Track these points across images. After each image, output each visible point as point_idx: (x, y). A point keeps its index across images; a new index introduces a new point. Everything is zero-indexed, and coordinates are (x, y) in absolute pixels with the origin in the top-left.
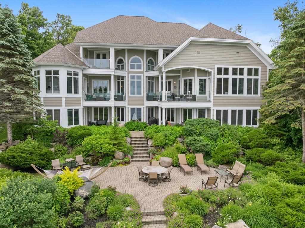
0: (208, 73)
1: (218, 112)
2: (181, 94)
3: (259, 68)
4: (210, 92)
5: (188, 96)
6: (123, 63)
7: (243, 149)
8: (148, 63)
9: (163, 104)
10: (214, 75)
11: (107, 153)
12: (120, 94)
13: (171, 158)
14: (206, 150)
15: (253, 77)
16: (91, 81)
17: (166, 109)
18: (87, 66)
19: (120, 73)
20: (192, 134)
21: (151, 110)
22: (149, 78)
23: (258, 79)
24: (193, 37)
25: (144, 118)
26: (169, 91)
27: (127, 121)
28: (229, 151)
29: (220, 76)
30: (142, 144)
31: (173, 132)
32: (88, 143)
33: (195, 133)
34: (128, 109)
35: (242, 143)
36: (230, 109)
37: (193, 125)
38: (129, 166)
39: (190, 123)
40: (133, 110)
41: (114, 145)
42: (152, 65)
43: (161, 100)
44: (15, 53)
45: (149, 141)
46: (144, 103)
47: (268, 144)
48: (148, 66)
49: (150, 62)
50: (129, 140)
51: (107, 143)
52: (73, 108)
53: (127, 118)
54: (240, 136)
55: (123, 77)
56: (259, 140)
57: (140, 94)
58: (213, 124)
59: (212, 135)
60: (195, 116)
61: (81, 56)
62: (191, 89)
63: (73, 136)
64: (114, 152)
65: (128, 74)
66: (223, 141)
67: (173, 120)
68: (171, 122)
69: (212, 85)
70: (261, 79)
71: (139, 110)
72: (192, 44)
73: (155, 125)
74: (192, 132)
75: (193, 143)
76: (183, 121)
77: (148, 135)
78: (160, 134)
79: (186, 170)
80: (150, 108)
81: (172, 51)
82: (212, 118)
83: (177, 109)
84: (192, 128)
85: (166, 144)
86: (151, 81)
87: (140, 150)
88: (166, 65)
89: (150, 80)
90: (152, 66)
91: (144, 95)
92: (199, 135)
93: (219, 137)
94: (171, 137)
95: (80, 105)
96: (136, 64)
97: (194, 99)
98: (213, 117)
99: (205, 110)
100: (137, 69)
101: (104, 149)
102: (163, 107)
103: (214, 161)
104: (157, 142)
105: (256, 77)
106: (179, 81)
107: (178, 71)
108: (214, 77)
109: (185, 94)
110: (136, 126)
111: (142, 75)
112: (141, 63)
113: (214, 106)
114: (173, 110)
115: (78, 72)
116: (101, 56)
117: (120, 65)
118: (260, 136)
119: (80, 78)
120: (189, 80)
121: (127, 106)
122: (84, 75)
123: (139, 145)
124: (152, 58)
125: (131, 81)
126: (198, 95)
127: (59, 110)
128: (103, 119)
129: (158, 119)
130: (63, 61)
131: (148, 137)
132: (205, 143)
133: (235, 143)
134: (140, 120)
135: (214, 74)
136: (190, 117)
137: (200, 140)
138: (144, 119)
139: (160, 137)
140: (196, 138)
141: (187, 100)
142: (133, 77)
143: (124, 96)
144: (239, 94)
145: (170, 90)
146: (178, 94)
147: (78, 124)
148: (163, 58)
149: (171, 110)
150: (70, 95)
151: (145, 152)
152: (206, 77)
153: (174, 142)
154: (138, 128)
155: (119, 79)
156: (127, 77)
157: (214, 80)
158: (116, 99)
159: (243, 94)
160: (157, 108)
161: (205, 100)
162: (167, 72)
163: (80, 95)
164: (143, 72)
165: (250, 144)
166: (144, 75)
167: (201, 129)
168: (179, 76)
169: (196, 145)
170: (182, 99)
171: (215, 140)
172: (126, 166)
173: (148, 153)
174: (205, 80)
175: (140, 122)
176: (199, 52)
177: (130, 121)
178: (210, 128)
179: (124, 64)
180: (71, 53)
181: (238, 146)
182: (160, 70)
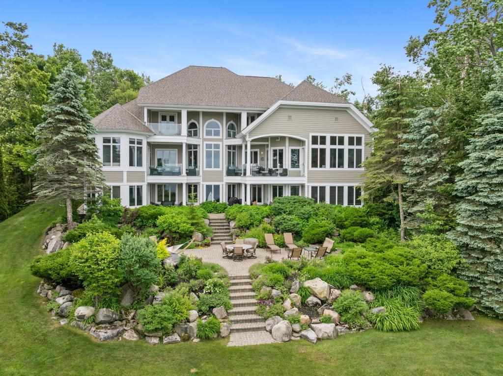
0: (301, 142)
1: (314, 189)
2: (269, 167)
3: (363, 136)
4: (304, 165)
5: (277, 170)
6: (196, 128)
7: (338, 229)
8: (228, 129)
9: (248, 179)
10: (308, 145)
11: (185, 233)
12: (192, 167)
13: (257, 238)
14: (296, 229)
15: (355, 147)
16: (155, 150)
17: (251, 185)
18: (153, 133)
19: (193, 141)
20: (281, 213)
21: (232, 188)
22: (229, 147)
23: (361, 150)
24: (282, 100)
25: (223, 198)
26: (254, 163)
27: (201, 202)
28: (321, 229)
29: (315, 146)
30: (223, 226)
31: (259, 212)
32: (164, 222)
33: (285, 212)
34: (203, 186)
35: (337, 223)
36: (328, 186)
37: (283, 203)
38: (209, 248)
39: (279, 201)
40: (209, 188)
41: (193, 224)
42: (233, 130)
43: (245, 174)
44: (78, 119)
45: (230, 222)
46: (223, 179)
47: (365, 222)
48: (228, 131)
49: (231, 127)
50: (207, 222)
51: (184, 222)
52: (135, 184)
53: (202, 197)
54: (336, 216)
55: (196, 146)
56: (355, 219)
57: (218, 167)
58: (306, 202)
59: (304, 214)
60: (287, 193)
61: (146, 120)
62: (281, 162)
63: (143, 216)
64: (192, 232)
65: (203, 142)
66: (317, 221)
67: (260, 201)
68: (258, 203)
69: (306, 157)
70: (365, 150)
71: (217, 188)
72: (281, 108)
73: (237, 205)
74: (281, 211)
75: (281, 223)
76: (272, 201)
77: (230, 216)
78: (244, 214)
79: (272, 249)
80: (231, 185)
81: (259, 115)
82: (306, 196)
83: (264, 185)
84: (281, 206)
85: (252, 224)
86: (232, 151)
87: (221, 232)
88: (251, 133)
89: (230, 149)
90: (233, 132)
91: (223, 169)
92: (289, 214)
93: (312, 216)
94: (257, 217)
95: (144, 181)
96: (213, 129)
97: (285, 173)
98: (308, 195)
99: (299, 187)
100: (215, 135)
101: (182, 228)
102: (247, 183)
103: (304, 241)
104: (240, 222)
105: (359, 147)
106: (267, 152)
107: (265, 139)
108: (308, 147)
109: (274, 167)
110: (213, 207)
111: (220, 143)
112: (219, 127)
113: (308, 182)
114: (259, 186)
115: (142, 140)
116: (168, 118)
117: (193, 130)
118: (356, 215)
119: (144, 146)
120: (279, 150)
121: (202, 183)
122: (149, 144)
123: (220, 228)
124: (234, 121)
125: (207, 151)
126: (290, 169)
127: (119, 187)
128: (170, 200)
129: (241, 199)
130: (126, 127)
131: (230, 217)
132: (295, 222)
133: (330, 222)
134: (218, 200)
135: (308, 143)
136: (281, 194)
137: (289, 219)
138: (223, 200)
139: (244, 217)
140: (285, 217)
141: (277, 175)
142: (209, 146)
143: (197, 169)
144: (339, 167)
145: (256, 162)
146: (266, 168)
147: (141, 204)
148: (248, 124)
149: (258, 188)
150: (133, 169)
151: (227, 234)
152: (300, 146)
153: (260, 223)
154: (216, 210)
155: (191, 149)
156: (201, 146)
157: (308, 151)
158: (188, 174)
159: (343, 167)
160: (239, 185)
161: (298, 174)
162: (253, 141)
163: (145, 168)
164: (221, 140)
165: (346, 223)
166: (223, 144)
167: (291, 207)
168: (267, 146)
169: (285, 224)
170: (271, 173)
171: (307, 219)
172: (206, 249)
173: (230, 235)
174: (299, 150)
175: (218, 203)
176: (290, 117)
177: (205, 200)
178: (302, 207)
179: (198, 129)
180: (132, 116)
181: (332, 225)
182: (244, 137)
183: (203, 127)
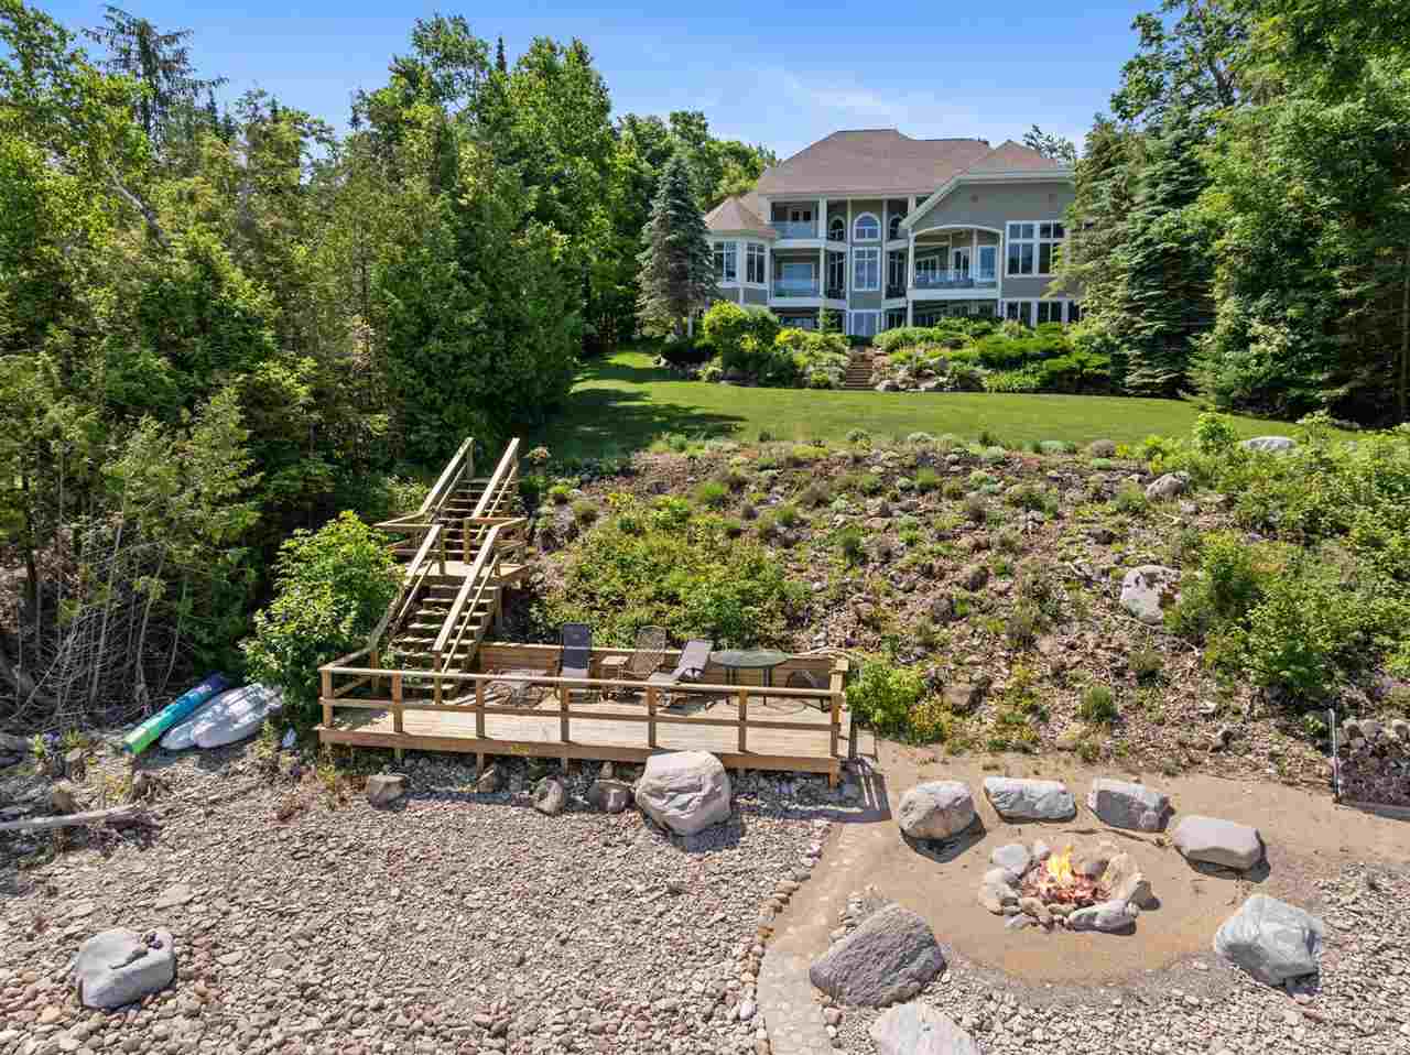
0: (994, 238)
2: (950, 278)
8: (890, 226)
10: (1005, 240)
12: (835, 285)
17: (913, 302)
18: (778, 235)
19: (836, 247)
22: (893, 255)
29: (1015, 241)
34: (851, 314)
36: (1034, 302)
40: (859, 317)
46: (881, 303)
48: (890, 230)
49: (893, 222)
55: (841, 255)
57: (875, 286)
61: (770, 217)
62: (966, 268)
65: (851, 248)
69: (999, 258)
72: (961, 185)
80: (893, 315)
81: (925, 199)
86: (897, 261)
88: (915, 225)
89: (894, 258)
91: (881, 288)
95: (766, 304)
96: (867, 228)
97: (970, 284)
99: (992, 306)
100: (869, 236)
106: (948, 256)
108: (1005, 243)
109: (956, 277)
111: (878, 248)
112: (876, 224)
113: (1003, 296)
115: (763, 245)
116: (801, 217)
117: (837, 231)
119: (767, 255)
120: (964, 252)
121: (849, 310)
124: (897, 214)
125: (857, 262)
126: (978, 278)
135: (1005, 237)
141: (959, 287)
142: (860, 254)
150: (751, 285)
152: (993, 243)
155: (835, 260)
156: (849, 255)
157: (1005, 248)
158: (828, 295)
163: (768, 285)
164: (880, 244)
166: (882, 250)
168: (948, 247)
170: (952, 285)
174: (992, 249)
176: (975, 198)
179: (844, 229)
180: (751, 212)
182: (906, 235)
183: (851, 224)
